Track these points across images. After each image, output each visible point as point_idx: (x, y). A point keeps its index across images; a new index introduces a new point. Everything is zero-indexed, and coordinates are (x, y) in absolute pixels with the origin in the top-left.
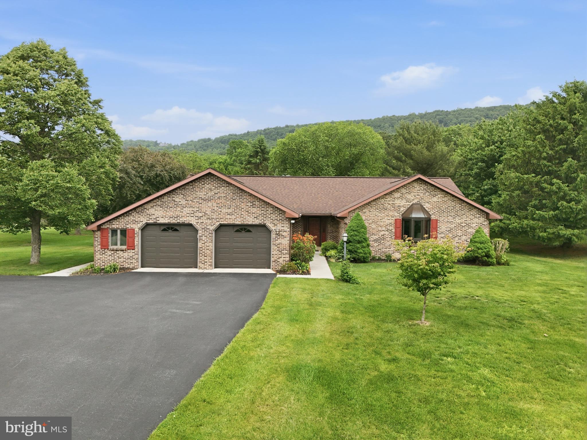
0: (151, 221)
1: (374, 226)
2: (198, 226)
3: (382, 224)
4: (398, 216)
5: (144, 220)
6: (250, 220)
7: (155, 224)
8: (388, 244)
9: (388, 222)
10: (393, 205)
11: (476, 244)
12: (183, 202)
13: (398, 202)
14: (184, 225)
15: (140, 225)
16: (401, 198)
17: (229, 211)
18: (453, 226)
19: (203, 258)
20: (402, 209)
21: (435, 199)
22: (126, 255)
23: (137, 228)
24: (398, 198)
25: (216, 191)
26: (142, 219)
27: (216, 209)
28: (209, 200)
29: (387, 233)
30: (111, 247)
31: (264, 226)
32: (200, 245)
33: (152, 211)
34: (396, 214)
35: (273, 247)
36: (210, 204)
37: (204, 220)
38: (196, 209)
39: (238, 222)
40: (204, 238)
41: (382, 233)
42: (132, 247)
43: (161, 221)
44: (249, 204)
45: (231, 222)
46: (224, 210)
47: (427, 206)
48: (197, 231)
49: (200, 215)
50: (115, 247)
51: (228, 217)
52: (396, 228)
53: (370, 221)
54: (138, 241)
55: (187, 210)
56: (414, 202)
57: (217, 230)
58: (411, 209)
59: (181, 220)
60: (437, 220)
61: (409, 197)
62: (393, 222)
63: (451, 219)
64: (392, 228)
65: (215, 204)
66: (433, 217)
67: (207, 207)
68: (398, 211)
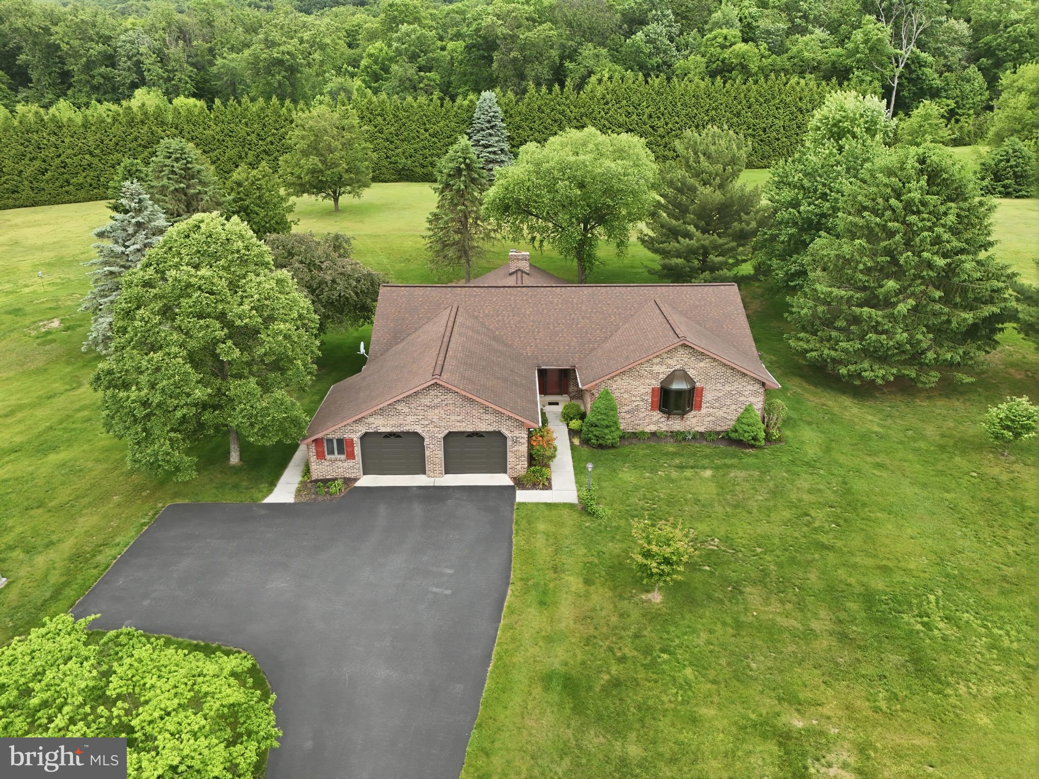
0: (371, 431)
1: (626, 396)
2: (423, 434)
3: (636, 393)
4: (657, 384)
5: (362, 429)
6: (483, 427)
7: (377, 434)
8: (642, 415)
9: (643, 391)
10: (651, 372)
11: (743, 426)
12: (406, 410)
13: (656, 369)
14: (408, 433)
15: (359, 434)
16: (661, 363)
17: (459, 418)
18: (721, 394)
19: (431, 466)
20: (661, 376)
21: (702, 364)
22: (345, 465)
23: (356, 438)
24: (657, 364)
25: (443, 397)
26: (360, 428)
27: (444, 416)
28: (436, 407)
29: (641, 403)
30: (328, 457)
31: (499, 434)
32: (427, 453)
33: (371, 420)
34: (654, 382)
35: (509, 454)
36: (437, 411)
37: (431, 427)
38: (421, 417)
39: (470, 429)
40: (431, 446)
41: (636, 404)
42: (351, 456)
43: (383, 430)
44: (482, 411)
45: (462, 429)
46: (453, 418)
47: (691, 373)
48: (423, 439)
49: (427, 423)
50: (333, 457)
51: (458, 424)
52: (653, 397)
53: (623, 391)
54: (357, 450)
55: (410, 419)
56: (676, 368)
57: (445, 438)
58: (671, 377)
59: (406, 429)
60: (702, 388)
61: (670, 362)
62: (650, 391)
63: (719, 386)
64: (649, 398)
65: (442, 412)
66: (698, 385)
67: (433, 415)
68: (656, 378)
